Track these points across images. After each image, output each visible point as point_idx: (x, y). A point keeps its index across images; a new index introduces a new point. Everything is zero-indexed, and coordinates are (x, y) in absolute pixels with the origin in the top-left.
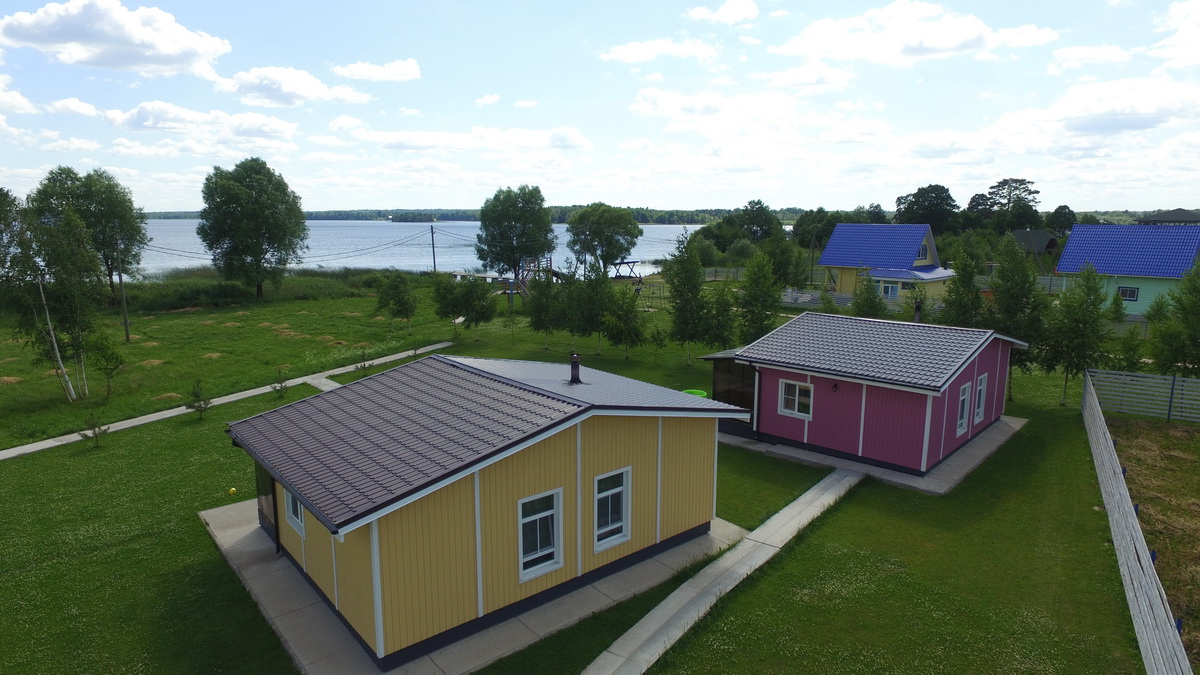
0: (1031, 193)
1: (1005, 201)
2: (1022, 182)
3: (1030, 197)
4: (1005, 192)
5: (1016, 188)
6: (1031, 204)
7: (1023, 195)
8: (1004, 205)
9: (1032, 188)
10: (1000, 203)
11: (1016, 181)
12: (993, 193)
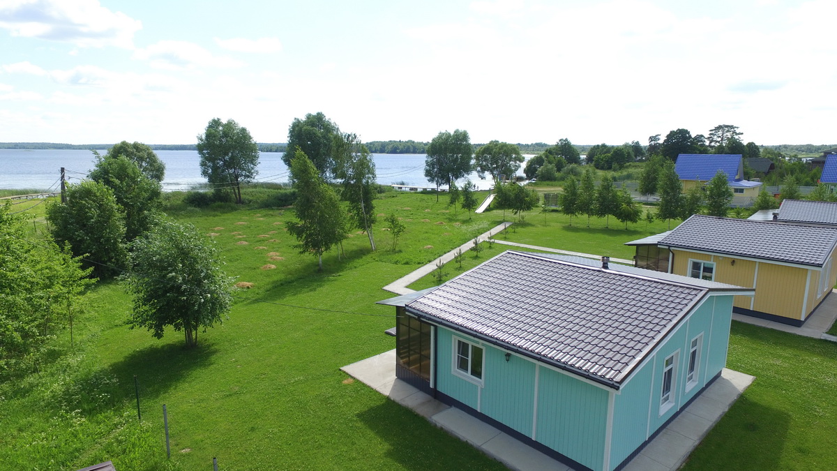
0: (738, 134)
1: (720, 139)
2: (732, 127)
3: (738, 137)
4: (720, 133)
5: (728, 131)
6: (739, 140)
7: (732, 135)
8: (719, 142)
9: (738, 131)
10: (716, 141)
11: (727, 126)
12: (711, 134)
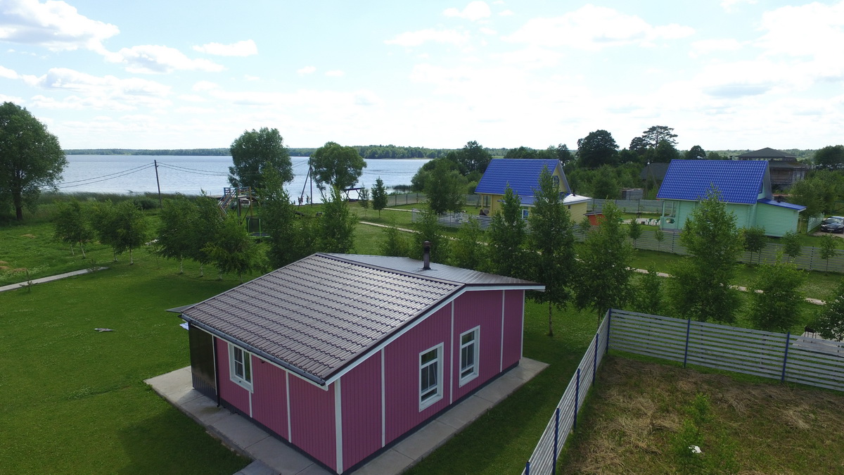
0: (671, 136)
1: (654, 142)
2: (665, 128)
3: (671, 140)
4: (654, 136)
5: (661, 133)
6: (673, 144)
7: (666, 138)
8: (653, 145)
9: (672, 133)
10: (651, 144)
11: (661, 128)
12: (645, 136)
